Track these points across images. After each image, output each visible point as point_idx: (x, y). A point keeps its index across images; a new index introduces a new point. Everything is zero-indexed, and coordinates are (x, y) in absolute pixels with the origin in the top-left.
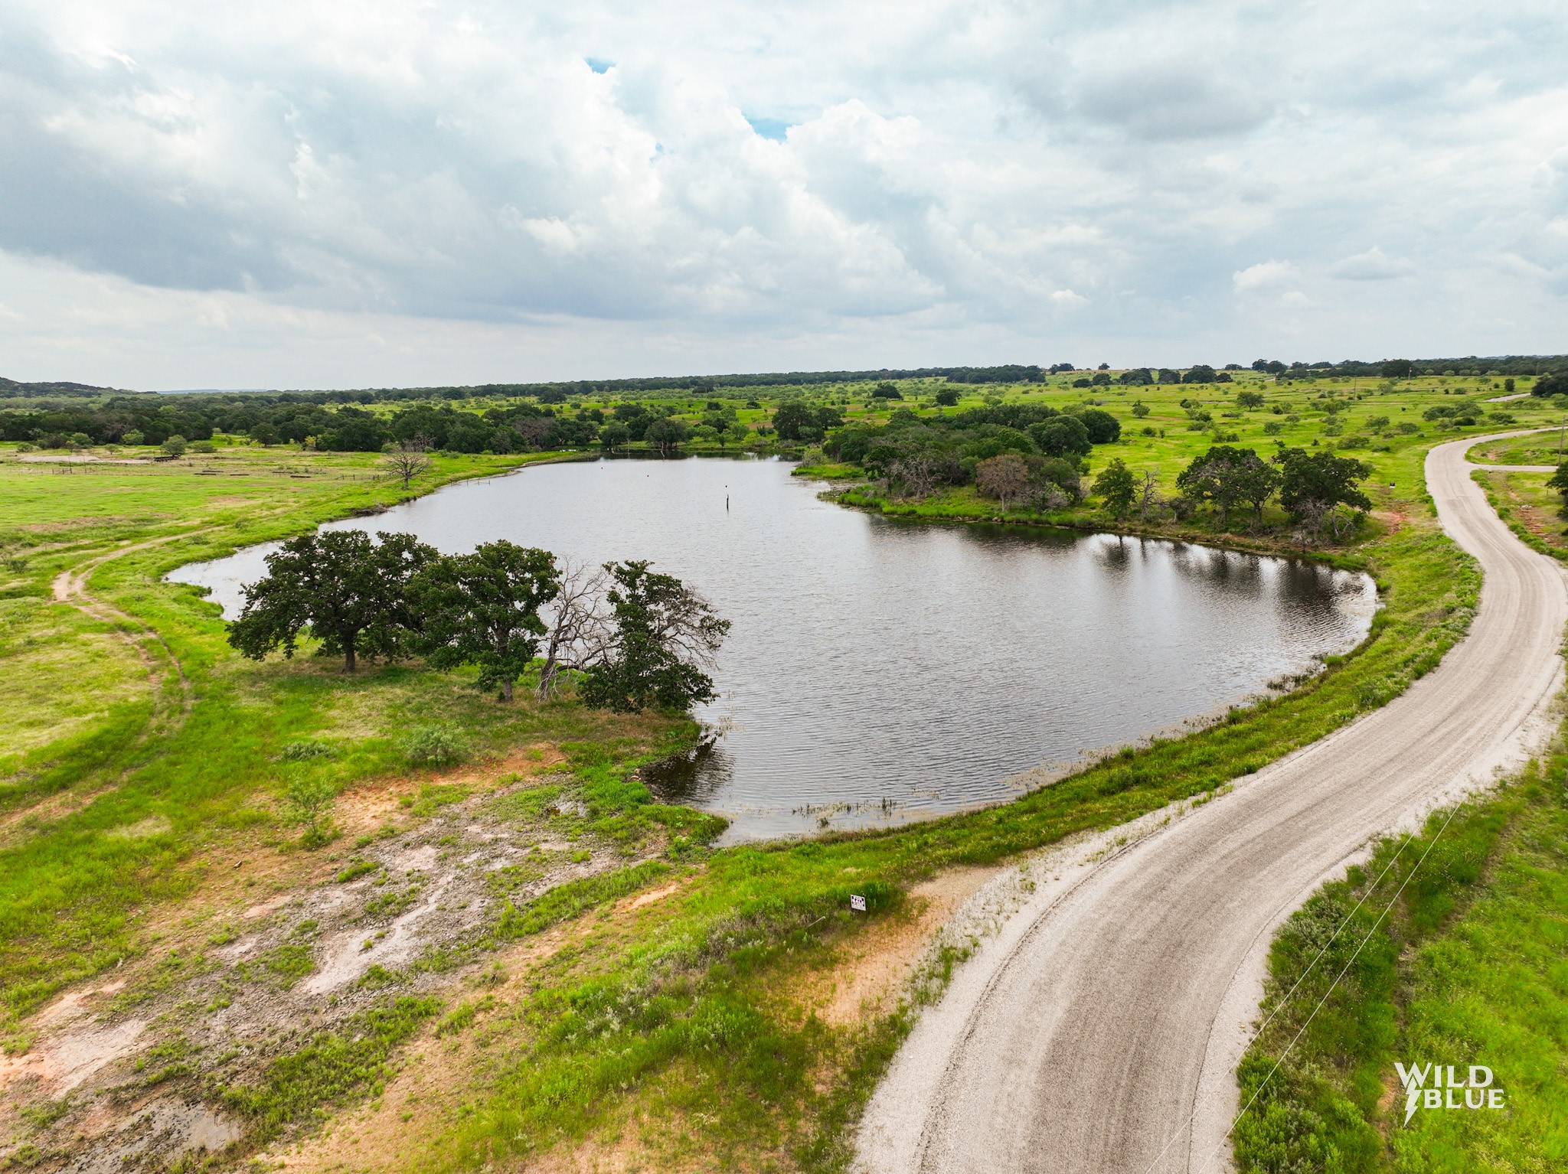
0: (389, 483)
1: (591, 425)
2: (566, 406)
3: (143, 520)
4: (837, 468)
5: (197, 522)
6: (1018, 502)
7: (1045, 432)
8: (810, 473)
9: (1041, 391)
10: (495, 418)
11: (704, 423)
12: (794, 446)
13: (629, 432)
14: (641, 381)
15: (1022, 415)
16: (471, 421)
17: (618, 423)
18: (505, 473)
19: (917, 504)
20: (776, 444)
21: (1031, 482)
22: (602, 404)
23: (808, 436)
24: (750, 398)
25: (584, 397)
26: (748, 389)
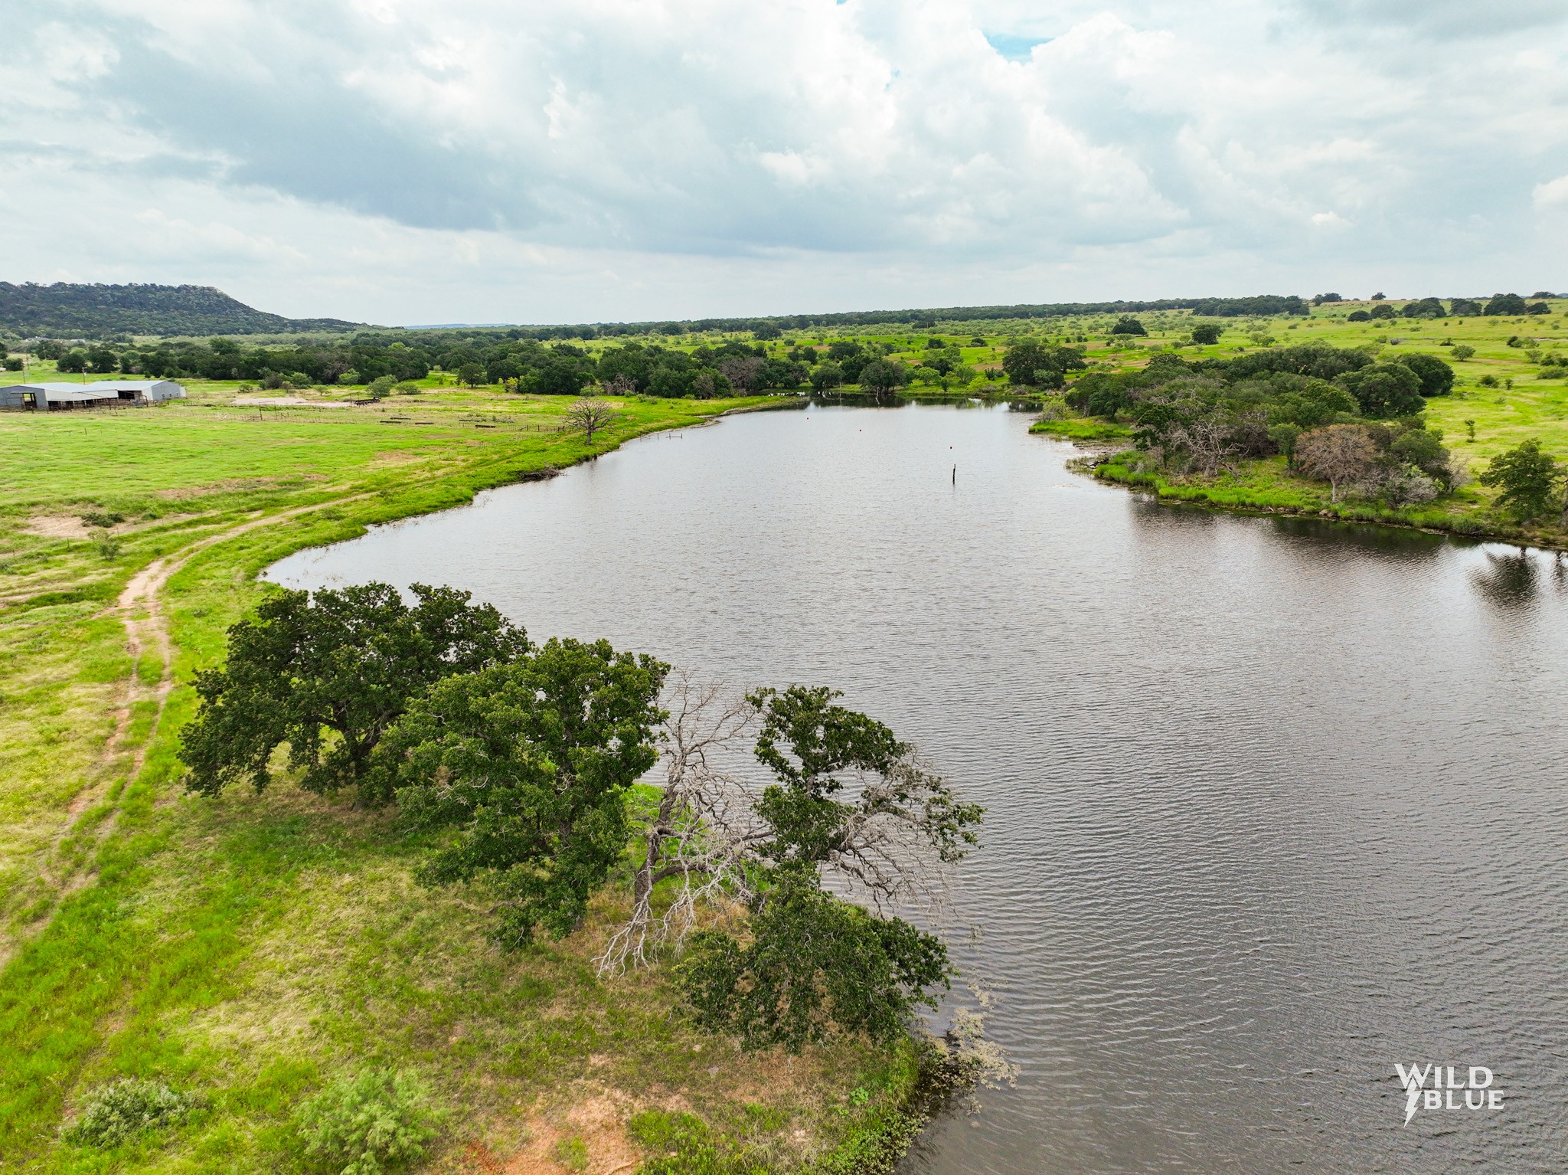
0: (573, 435)
1: (801, 367)
2: (780, 342)
3: (290, 484)
4: (1085, 424)
5: (345, 487)
6: (1358, 489)
7: (1362, 384)
8: (1052, 431)
9: (1310, 326)
10: (703, 357)
11: (925, 364)
12: (1029, 393)
13: (842, 374)
14: (860, 315)
15: (1320, 360)
16: (677, 362)
17: (832, 363)
18: (702, 423)
19: (1206, 485)
20: (1007, 390)
21: (1379, 462)
22: (817, 341)
23: (1045, 381)
24: (975, 334)
25: (800, 332)
26: (972, 325)
